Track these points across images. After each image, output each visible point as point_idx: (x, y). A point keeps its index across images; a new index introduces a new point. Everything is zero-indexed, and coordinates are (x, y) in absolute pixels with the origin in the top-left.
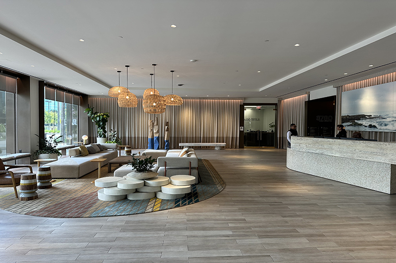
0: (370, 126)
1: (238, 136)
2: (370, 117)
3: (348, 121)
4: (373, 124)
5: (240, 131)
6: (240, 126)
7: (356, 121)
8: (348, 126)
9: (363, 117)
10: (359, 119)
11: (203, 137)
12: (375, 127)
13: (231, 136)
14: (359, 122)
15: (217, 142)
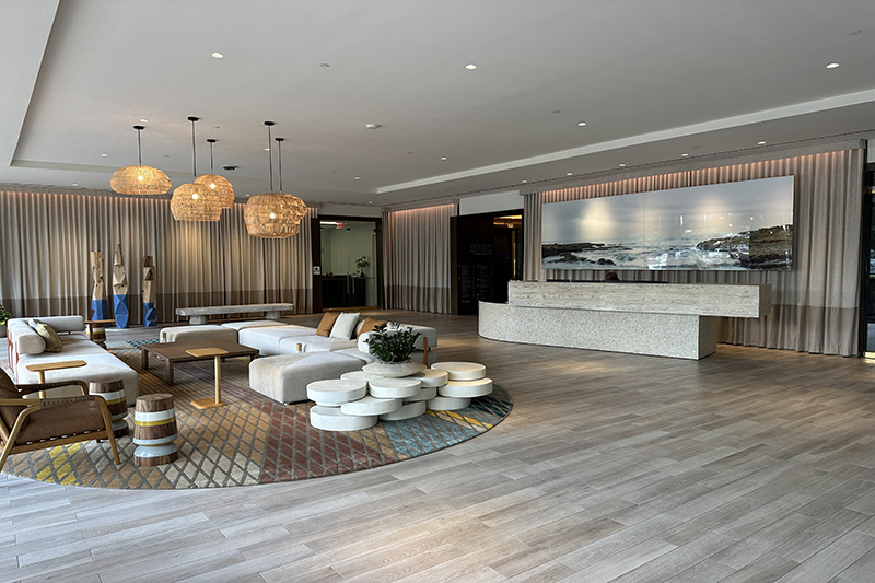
0: (602, 262)
1: (311, 287)
2: (601, 247)
3: (557, 254)
4: (606, 259)
5: (314, 276)
6: (313, 265)
7: (573, 254)
8: (556, 261)
9: (589, 247)
10: (580, 251)
11: (232, 292)
12: (610, 262)
13: (294, 287)
14: (580, 255)
15: (265, 303)
